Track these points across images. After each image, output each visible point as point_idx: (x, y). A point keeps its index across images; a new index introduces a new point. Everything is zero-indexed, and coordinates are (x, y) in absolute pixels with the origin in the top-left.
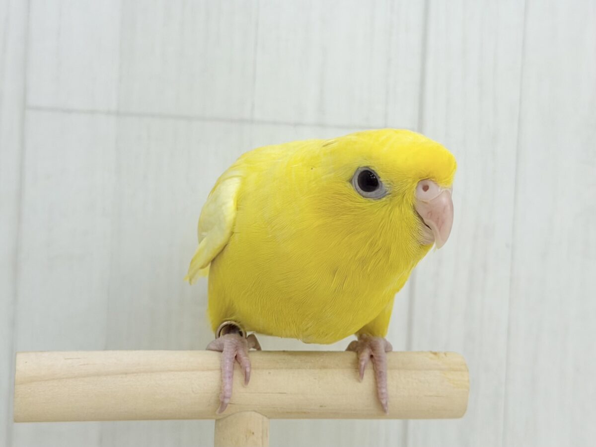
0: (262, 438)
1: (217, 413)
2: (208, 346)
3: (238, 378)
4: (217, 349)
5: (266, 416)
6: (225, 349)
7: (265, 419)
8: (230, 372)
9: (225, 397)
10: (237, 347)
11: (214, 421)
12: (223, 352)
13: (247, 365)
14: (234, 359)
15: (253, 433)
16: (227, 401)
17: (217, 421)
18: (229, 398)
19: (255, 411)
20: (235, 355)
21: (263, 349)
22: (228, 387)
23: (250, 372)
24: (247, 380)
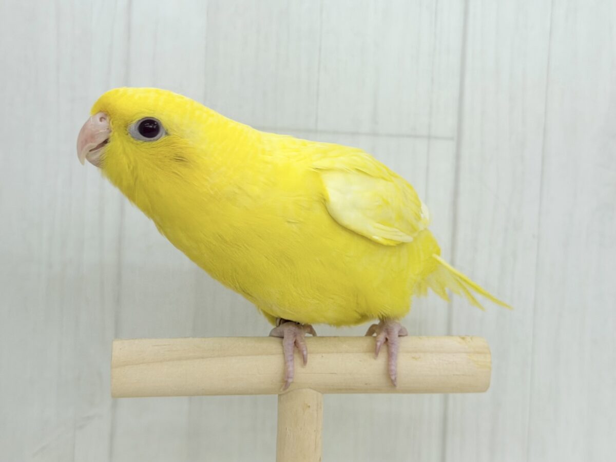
0: (317, 411)
1: (282, 390)
2: (271, 333)
3: (298, 360)
4: (278, 336)
5: (320, 392)
6: (285, 336)
7: (320, 394)
8: (291, 355)
9: (288, 378)
10: (295, 333)
11: (277, 395)
12: (284, 339)
13: (304, 349)
14: (294, 344)
15: (309, 407)
16: (290, 380)
17: (280, 395)
18: (291, 378)
19: (310, 388)
20: (294, 341)
21: (318, 335)
22: (290, 369)
23: (307, 355)
24: (305, 361)
